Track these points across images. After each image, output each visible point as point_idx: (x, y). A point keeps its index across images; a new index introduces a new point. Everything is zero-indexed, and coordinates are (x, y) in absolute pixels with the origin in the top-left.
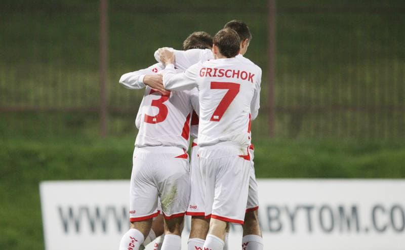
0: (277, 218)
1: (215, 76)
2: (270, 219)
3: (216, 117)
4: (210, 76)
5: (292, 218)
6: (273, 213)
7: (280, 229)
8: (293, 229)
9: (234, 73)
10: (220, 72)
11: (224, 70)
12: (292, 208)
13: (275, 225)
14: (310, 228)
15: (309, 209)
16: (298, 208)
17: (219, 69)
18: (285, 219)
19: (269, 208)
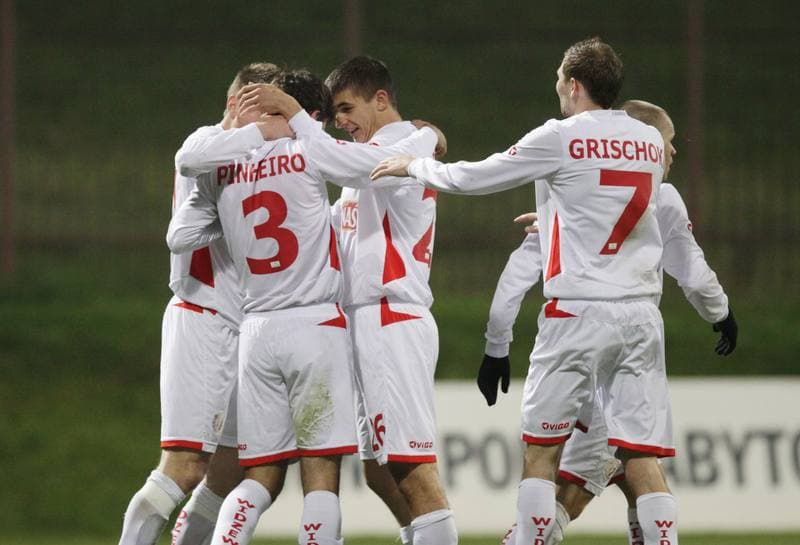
0: (708, 456)
1: (606, 156)
2: (693, 459)
3: (613, 246)
4: (598, 156)
5: (738, 457)
6: (700, 446)
7: (713, 478)
8: (740, 478)
9: (638, 150)
10: (614, 148)
11: (618, 142)
12: (737, 436)
13: (703, 470)
14: (775, 477)
15: (772, 438)
16: (749, 436)
17: (610, 140)
18: (723, 458)
19: (691, 438)
